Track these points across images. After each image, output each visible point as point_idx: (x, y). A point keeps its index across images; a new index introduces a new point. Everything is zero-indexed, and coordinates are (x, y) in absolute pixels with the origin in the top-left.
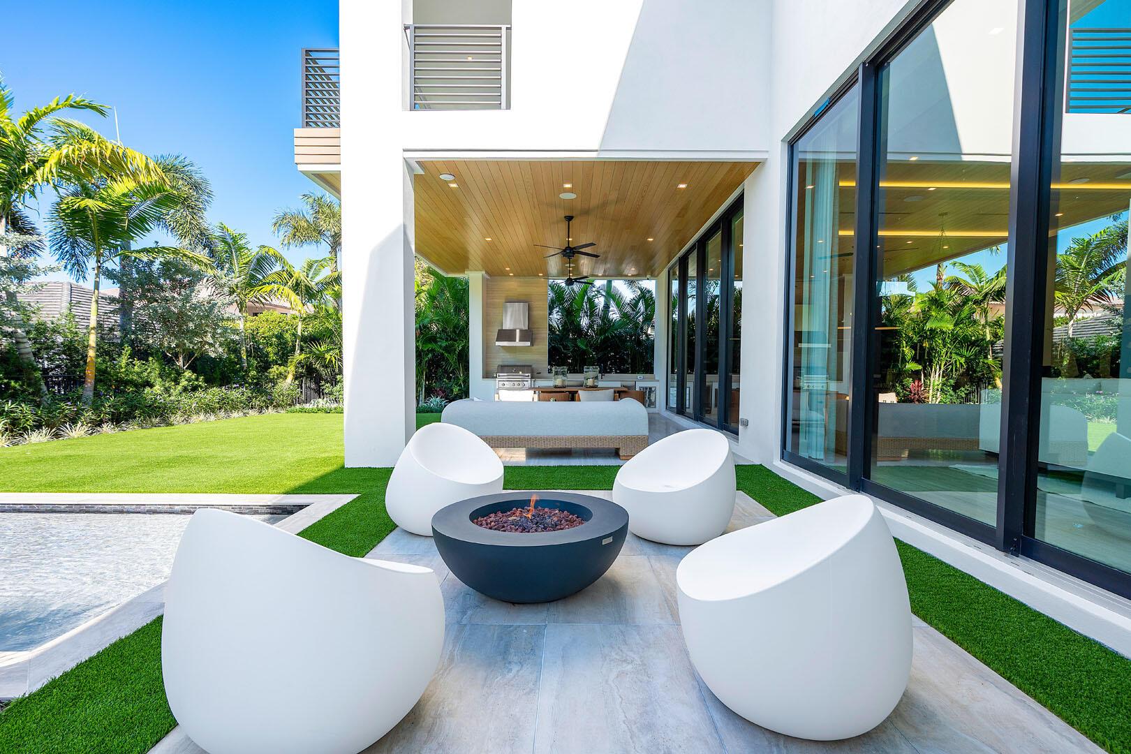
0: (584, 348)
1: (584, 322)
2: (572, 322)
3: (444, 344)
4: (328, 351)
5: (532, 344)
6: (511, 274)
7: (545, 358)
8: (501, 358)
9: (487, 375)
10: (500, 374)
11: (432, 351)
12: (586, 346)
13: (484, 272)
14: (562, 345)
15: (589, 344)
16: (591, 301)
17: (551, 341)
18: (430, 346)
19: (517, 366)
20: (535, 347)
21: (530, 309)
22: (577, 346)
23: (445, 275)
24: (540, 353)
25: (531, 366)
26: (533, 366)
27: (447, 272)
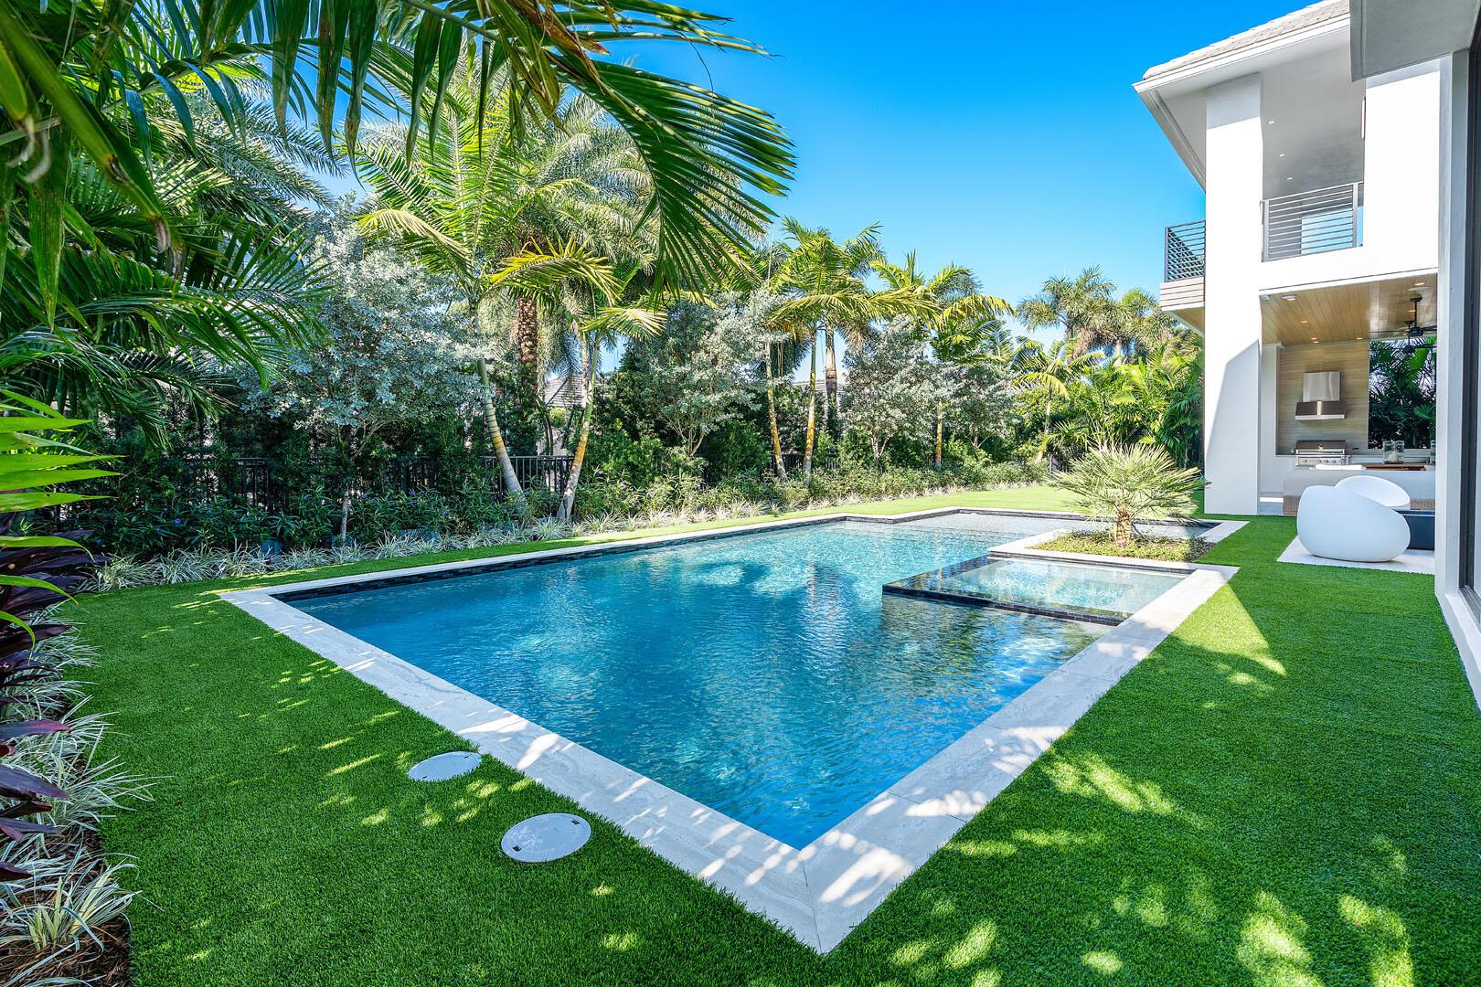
0: (1426, 417)
4: (1077, 430)
5: (1345, 417)
6: (1316, 342)
7: (1366, 431)
8: (1299, 433)
9: (1281, 451)
10: (1300, 451)
13: (1280, 344)
17: (1373, 412)
20: (1349, 419)
21: (1342, 377)
22: (1413, 415)
24: (1358, 425)
25: (1343, 441)
26: (1347, 441)
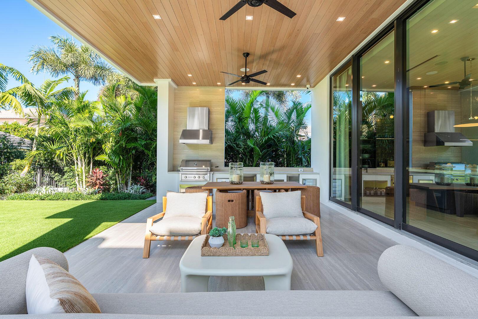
0: (253, 146)
1: (252, 127)
2: (243, 127)
3: (143, 143)
4: (59, 148)
5: (211, 142)
6: (194, 83)
7: (222, 154)
8: (185, 154)
9: (173, 168)
10: (184, 168)
11: (135, 148)
12: (254, 145)
13: (170, 80)
14: (236, 144)
15: (256, 144)
16: (256, 111)
17: (227, 140)
18: (132, 145)
19: (199, 161)
20: (214, 145)
21: (209, 113)
22: (246, 145)
23: (140, 84)
24: (218, 150)
25: (210, 161)
26: (212, 161)
27: (140, 81)
